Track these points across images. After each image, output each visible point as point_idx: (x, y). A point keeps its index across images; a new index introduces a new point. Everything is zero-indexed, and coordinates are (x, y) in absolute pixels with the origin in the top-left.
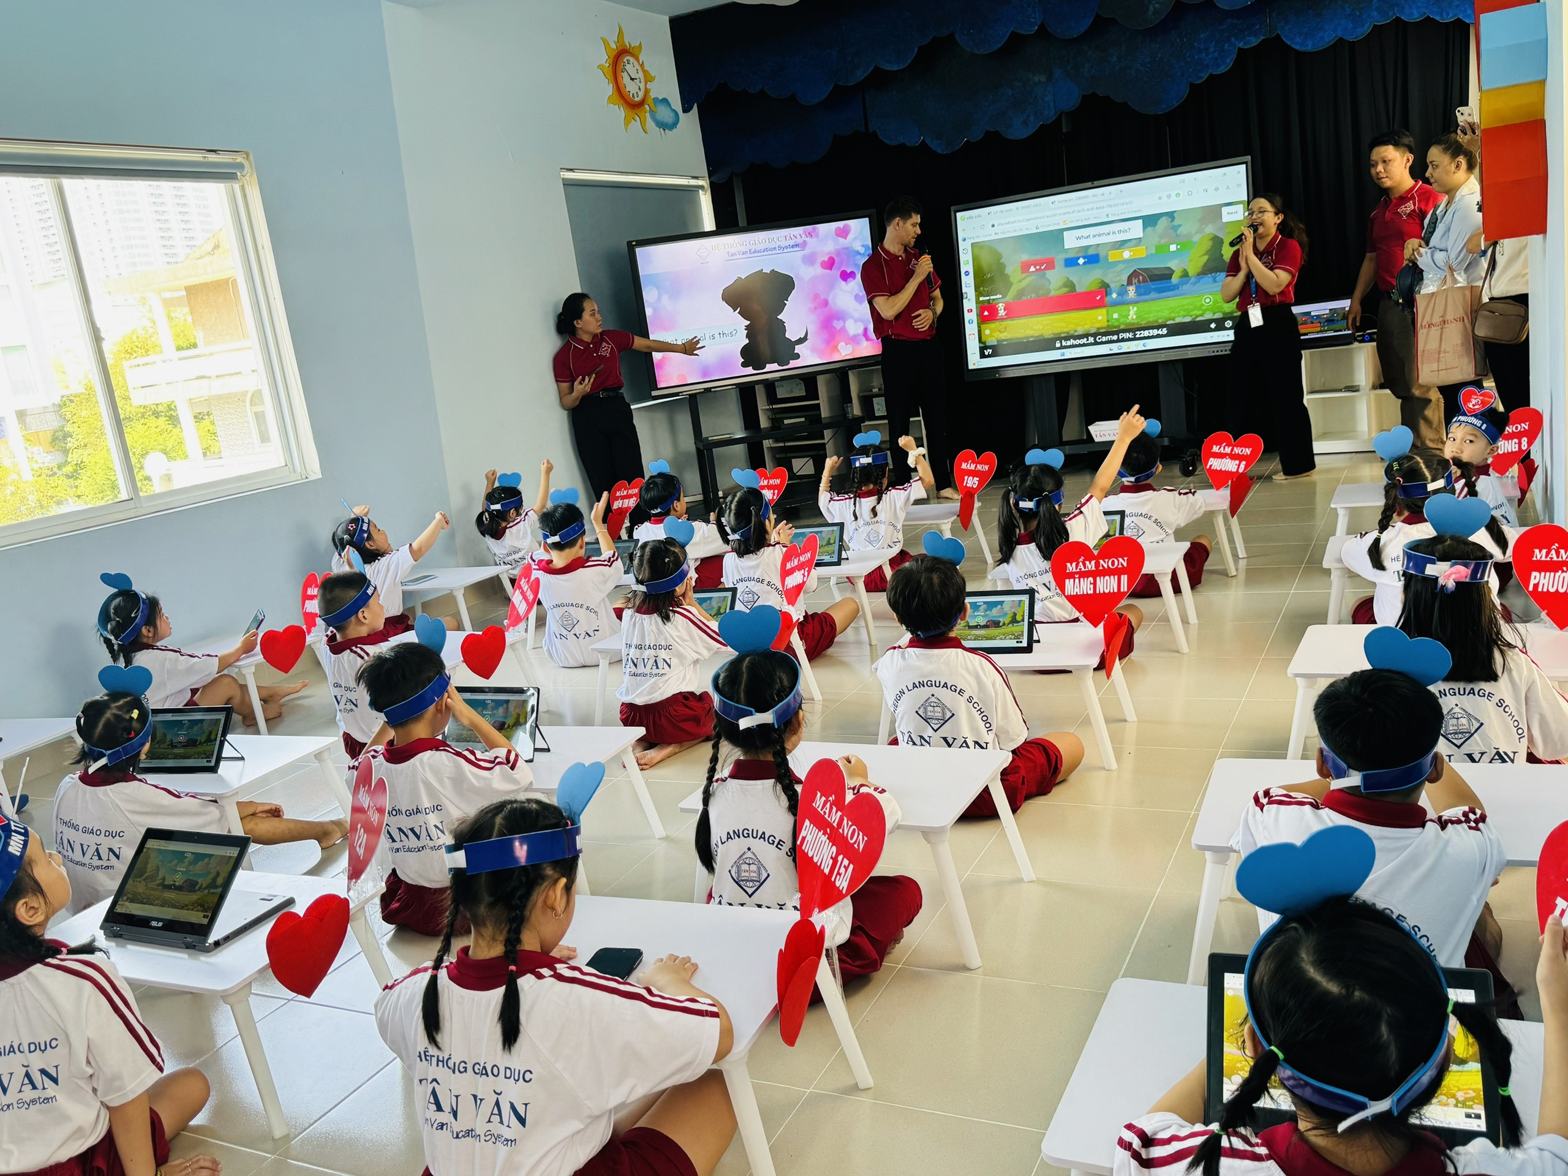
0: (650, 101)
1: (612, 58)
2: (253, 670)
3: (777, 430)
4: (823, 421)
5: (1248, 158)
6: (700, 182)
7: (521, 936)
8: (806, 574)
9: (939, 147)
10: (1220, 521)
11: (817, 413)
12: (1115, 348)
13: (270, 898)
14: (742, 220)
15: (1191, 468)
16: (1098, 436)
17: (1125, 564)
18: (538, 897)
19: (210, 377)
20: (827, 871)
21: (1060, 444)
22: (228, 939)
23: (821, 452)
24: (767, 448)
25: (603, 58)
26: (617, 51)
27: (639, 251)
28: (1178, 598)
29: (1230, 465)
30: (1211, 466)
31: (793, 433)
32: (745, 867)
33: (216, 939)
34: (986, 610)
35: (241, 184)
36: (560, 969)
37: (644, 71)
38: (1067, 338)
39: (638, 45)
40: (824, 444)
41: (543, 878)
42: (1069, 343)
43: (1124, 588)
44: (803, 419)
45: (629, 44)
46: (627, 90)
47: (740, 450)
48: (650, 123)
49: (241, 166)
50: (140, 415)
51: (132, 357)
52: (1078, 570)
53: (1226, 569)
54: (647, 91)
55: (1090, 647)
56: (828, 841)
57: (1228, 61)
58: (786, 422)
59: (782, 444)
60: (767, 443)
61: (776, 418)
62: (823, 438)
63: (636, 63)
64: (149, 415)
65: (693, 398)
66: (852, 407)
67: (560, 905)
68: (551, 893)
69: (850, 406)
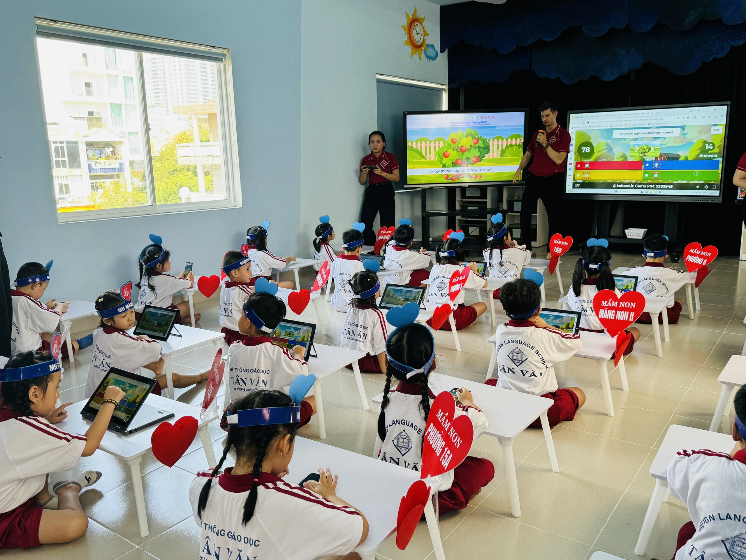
0: (425, 45)
1: (409, 23)
2: (193, 294)
3: (463, 212)
4: (488, 210)
5: (729, 103)
6: (444, 87)
7: (263, 464)
8: (462, 286)
9: (566, 81)
10: (689, 289)
11: (485, 205)
12: (644, 192)
13: (163, 412)
14: (462, 107)
15: (676, 259)
16: (629, 235)
17: (634, 306)
18: (275, 443)
19: (213, 156)
20: (438, 454)
21: (607, 236)
22: (137, 430)
23: (484, 225)
24: (458, 220)
25: (405, 23)
26: (412, 20)
27: (408, 117)
28: (661, 326)
29: (698, 261)
30: (688, 259)
31: (471, 214)
32: (401, 440)
33: (131, 429)
34: (553, 319)
35: (224, 64)
36: (279, 485)
37: (424, 31)
38: (620, 184)
39: (423, 17)
40: (486, 221)
41: (278, 433)
42: (620, 186)
43: (631, 319)
44: (477, 208)
45: (419, 17)
46: (415, 39)
47: (444, 219)
48: (423, 56)
49: (225, 55)
50: (181, 169)
51: (181, 143)
52: (608, 305)
53: (689, 315)
54: (424, 40)
55: (608, 348)
56: (441, 438)
57: (725, 51)
58: (469, 208)
59: (465, 219)
60: (458, 217)
61: (464, 206)
62: (486, 218)
63: (421, 26)
64: (185, 170)
65: (424, 191)
66: (502, 205)
67: (286, 449)
68: (281, 442)
69: (502, 204)
